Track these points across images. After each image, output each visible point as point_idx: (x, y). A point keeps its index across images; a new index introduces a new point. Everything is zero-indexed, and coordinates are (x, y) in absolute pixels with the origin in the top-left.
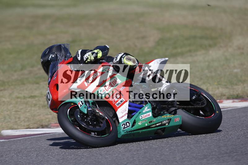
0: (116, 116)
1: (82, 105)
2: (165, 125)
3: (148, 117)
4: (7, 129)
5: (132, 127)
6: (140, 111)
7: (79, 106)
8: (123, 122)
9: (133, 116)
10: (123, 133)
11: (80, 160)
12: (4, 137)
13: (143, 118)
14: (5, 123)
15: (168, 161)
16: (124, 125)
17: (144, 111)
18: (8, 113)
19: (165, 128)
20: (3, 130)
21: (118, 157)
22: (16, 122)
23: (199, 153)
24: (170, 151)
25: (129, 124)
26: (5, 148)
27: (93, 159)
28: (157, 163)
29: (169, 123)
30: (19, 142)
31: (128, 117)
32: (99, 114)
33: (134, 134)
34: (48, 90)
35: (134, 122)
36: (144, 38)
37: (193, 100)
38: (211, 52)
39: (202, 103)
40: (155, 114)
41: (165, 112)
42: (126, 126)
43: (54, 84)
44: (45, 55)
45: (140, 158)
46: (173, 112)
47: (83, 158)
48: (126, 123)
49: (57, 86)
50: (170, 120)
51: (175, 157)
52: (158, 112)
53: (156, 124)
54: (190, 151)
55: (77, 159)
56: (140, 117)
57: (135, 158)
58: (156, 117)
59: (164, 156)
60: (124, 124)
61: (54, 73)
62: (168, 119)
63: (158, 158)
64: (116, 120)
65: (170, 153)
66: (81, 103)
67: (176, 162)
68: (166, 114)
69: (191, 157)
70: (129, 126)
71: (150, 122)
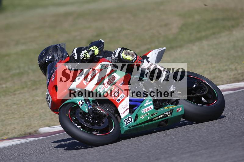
0: (117, 112)
1: (82, 104)
2: (167, 116)
3: (150, 110)
4: (44, 127)
5: (135, 121)
6: (141, 104)
7: (80, 106)
8: (125, 117)
9: (135, 110)
10: (125, 129)
11: (120, 149)
12: (41, 134)
13: (145, 112)
14: (41, 121)
15: (208, 141)
16: (126, 121)
17: (145, 105)
18: (43, 110)
19: (168, 119)
20: (40, 128)
21: (157, 143)
22: (52, 119)
23: (237, 131)
24: (208, 132)
25: (131, 119)
26: (45, 145)
27: (133, 147)
28: (197, 144)
29: (171, 114)
30: (57, 137)
31: (130, 112)
32: (101, 112)
33: (137, 129)
34: (47, 92)
35: (137, 117)
36: (166, 25)
37: (194, 88)
38: (234, 32)
39: (203, 90)
40: (157, 106)
41: (167, 103)
42: (128, 122)
43: (53, 85)
44: (41, 57)
45: (179, 142)
46: (175, 103)
47: (124, 147)
48: (128, 118)
49: (56, 87)
50: (172, 111)
51: (214, 137)
52: (159, 104)
53: (158, 116)
54: (227, 130)
55: (118, 149)
56: (142, 110)
57: (174, 142)
58: (158, 110)
59: (202, 137)
60: (126, 119)
61: (52, 74)
62: (170, 110)
63: (197, 139)
64: (118, 116)
65: (209, 133)
66: (81, 103)
67: (216, 141)
68: (168, 105)
69: (230, 135)
70: (132, 121)
71: (152, 115)
